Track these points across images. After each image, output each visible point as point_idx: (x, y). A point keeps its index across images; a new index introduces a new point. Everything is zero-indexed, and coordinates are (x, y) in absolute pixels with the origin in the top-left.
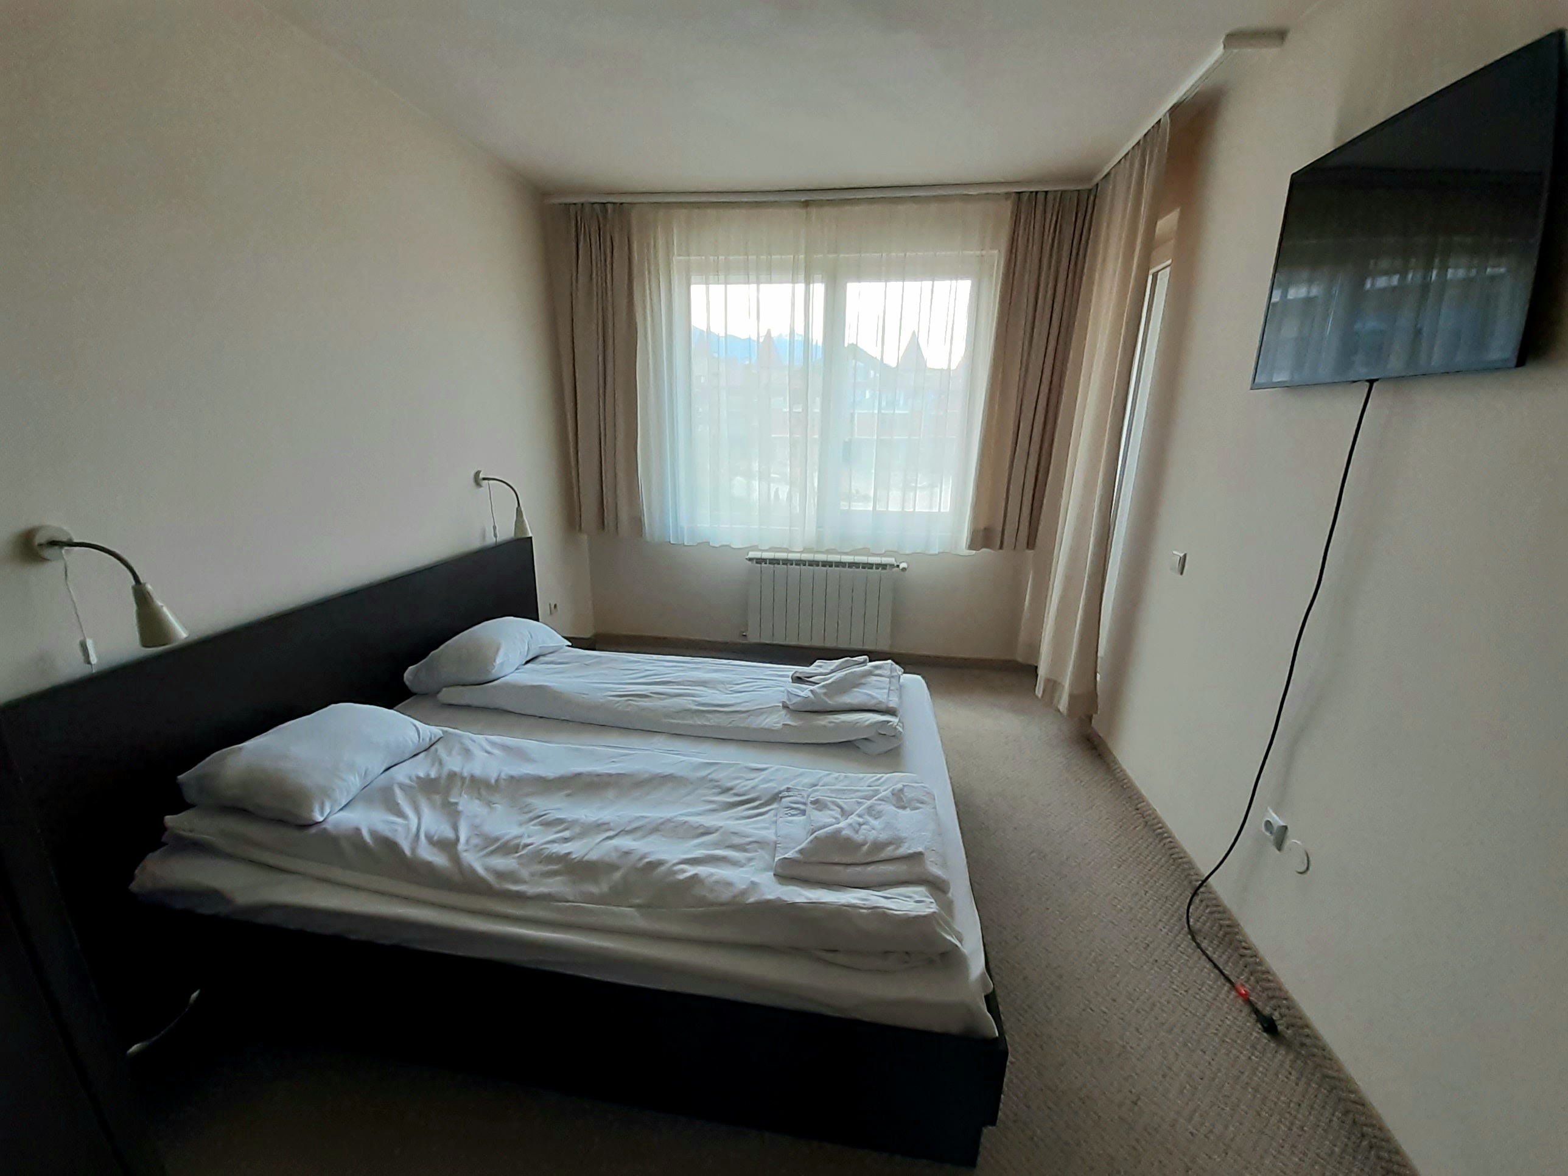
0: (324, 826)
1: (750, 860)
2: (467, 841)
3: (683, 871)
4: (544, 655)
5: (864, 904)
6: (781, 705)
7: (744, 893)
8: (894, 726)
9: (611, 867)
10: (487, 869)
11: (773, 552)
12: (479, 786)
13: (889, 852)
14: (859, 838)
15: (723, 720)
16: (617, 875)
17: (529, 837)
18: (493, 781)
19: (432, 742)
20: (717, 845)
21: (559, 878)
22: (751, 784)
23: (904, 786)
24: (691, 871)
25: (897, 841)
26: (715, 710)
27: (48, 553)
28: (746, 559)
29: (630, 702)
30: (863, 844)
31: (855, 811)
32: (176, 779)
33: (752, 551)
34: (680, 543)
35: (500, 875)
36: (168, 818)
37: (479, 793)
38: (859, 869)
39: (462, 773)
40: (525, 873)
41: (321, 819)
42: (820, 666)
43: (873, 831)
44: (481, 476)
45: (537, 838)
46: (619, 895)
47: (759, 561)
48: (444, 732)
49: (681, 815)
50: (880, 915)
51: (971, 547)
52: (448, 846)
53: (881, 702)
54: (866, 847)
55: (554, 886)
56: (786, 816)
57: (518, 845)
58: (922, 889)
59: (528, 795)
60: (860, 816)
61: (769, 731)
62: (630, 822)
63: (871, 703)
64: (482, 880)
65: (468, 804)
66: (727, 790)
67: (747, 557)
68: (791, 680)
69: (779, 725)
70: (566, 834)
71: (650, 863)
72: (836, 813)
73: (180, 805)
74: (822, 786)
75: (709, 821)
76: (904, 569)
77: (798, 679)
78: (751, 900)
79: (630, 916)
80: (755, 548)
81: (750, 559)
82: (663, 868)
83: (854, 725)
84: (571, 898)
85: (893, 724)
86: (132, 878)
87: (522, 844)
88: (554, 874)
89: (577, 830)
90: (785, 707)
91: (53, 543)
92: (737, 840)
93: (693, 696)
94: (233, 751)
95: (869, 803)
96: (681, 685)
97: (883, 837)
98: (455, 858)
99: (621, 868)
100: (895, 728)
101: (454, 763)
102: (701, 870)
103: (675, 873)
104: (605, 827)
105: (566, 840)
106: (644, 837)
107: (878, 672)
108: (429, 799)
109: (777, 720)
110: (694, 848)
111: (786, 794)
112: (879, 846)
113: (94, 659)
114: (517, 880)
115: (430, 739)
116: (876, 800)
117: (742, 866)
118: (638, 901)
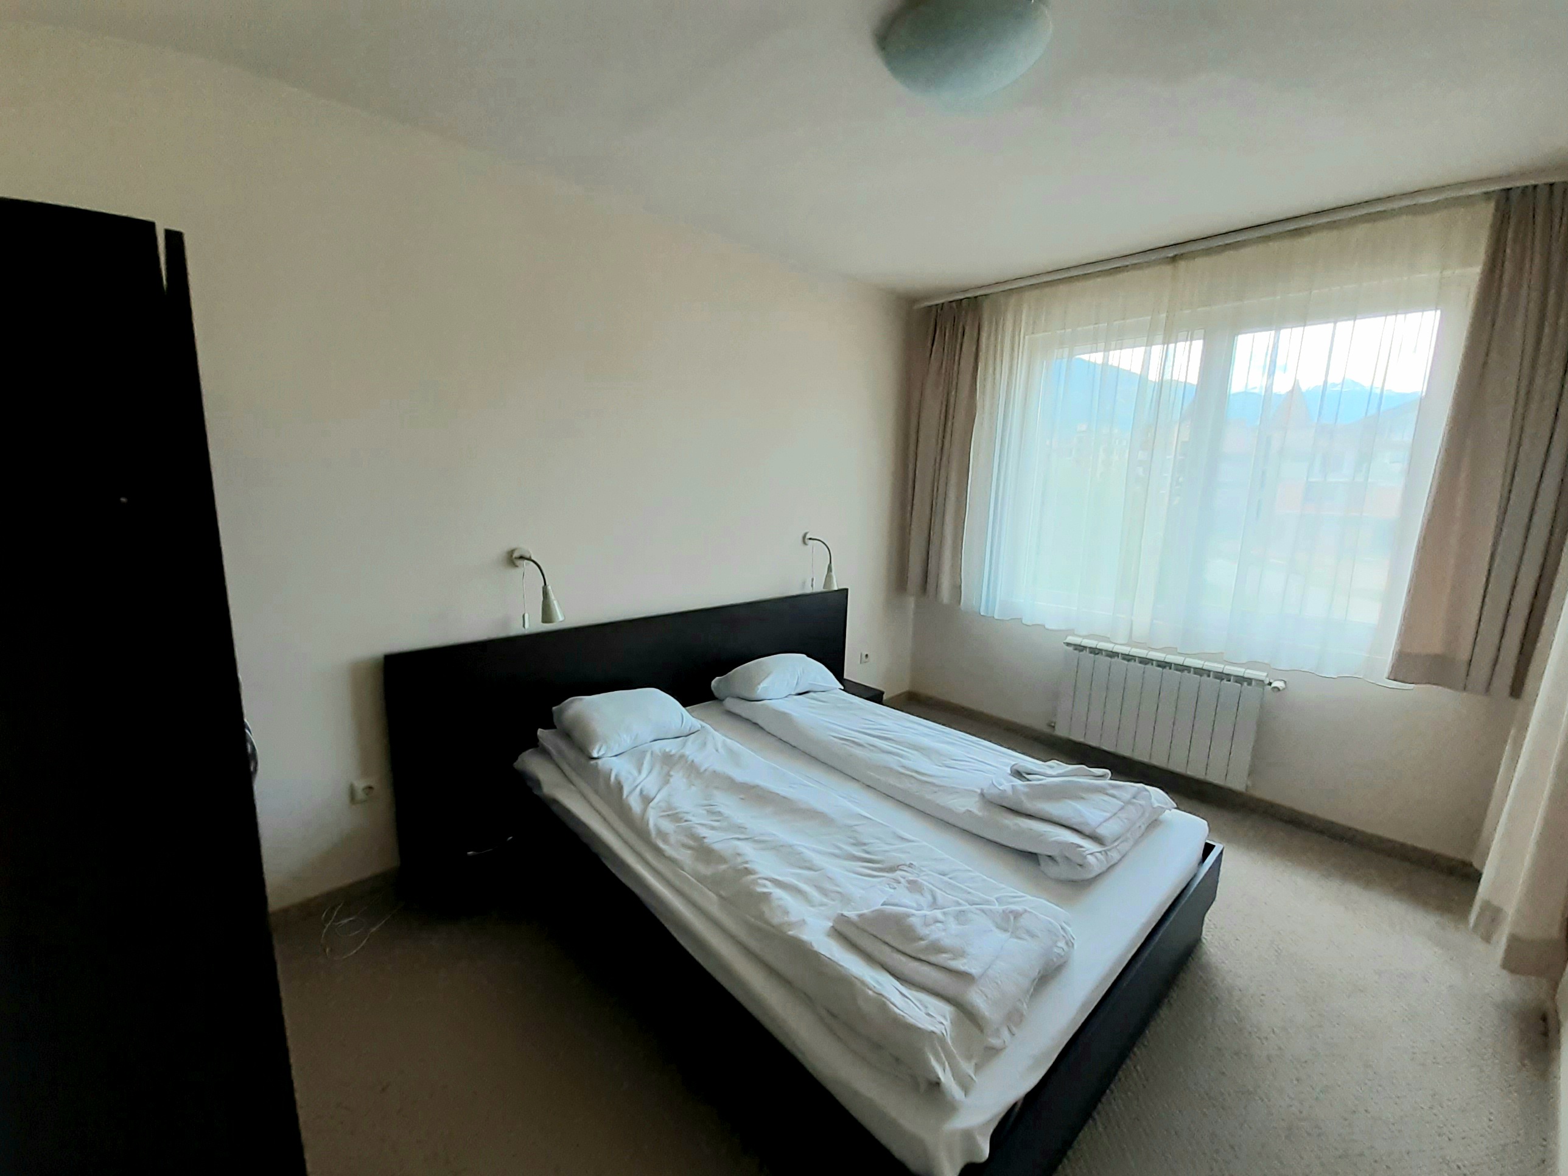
0: (600, 762)
1: (822, 905)
2: (659, 802)
3: (765, 886)
4: (815, 692)
5: (874, 987)
6: (979, 791)
7: (791, 925)
8: (1085, 854)
9: (722, 859)
10: (655, 825)
11: (1096, 640)
12: (693, 770)
13: (941, 959)
14: (923, 931)
15: (913, 787)
16: (723, 867)
17: (693, 816)
18: (702, 769)
19: (691, 732)
20: (808, 881)
21: (689, 852)
22: (887, 848)
23: (1026, 911)
24: (770, 888)
25: (959, 954)
26: (913, 776)
27: (519, 562)
28: (1064, 643)
29: (846, 746)
30: (921, 939)
31: (944, 908)
32: (551, 708)
33: (1071, 635)
34: (989, 615)
35: (661, 833)
36: (540, 730)
37: (690, 775)
38: (904, 959)
39: (688, 757)
40: (672, 839)
41: (595, 755)
42: (1051, 767)
43: (946, 932)
44: (808, 536)
45: (698, 819)
46: (715, 883)
47: (1080, 648)
48: (702, 727)
49: (805, 847)
50: (881, 1004)
51: (1394, 676)
52: (647, 800)
53: (1088, 824)
54: (923, 943)
55: (684, 856)
56: (887, 886)
57: (681, 818)
58: (947, 1009)
59: (717, 788)
60: (945, 914)
61: (950, 811)
62: (762, 834)
63: (1074, 821)
64: (648, 833)
65: (678, 778)
66: (859, 844)
67: (1065, 641)
68: (1009, 772)
69: (963, 809)
70: (716, 824)
71: (746, 868)
72: (925, 900)
73: (549, 724)
74: (950, 878)
75: (818, 860)
76: (1277, 689)
77: (1018, 774)
78: (790, 933)
79: (711, 902)
80: (1071, 632)
81: (1068, 644)
82: (752, 877)
83: (1039, 837)
84: (687, 869)
85: (1084, 851)
86: (516, 759)
87: (685, 819)
88: (690, 848)
89: (725, 824)
90: (982, 795)
91: (522, 558)
92: (828, 886)
93: (901, 756)
94: (581, 699)
95: (967, 907)
96: (899, 745)
97: (947, 941)
98: (644, 811)
99: (727, 862)
100: (1085, 857)
101: (690, 749)
102: (777, 892)
103: (758, 884)
104: (743, 830)
105: (713, 828)
106: (763, 849)
107: (1111, 791)
108: (662, 768)
109: (966, 805)
110: (787, 874)
111: (905, 868)
112: (937, 948)
113: (527, 626)
114: (665, 840)
115: (690, 729)
116: (977, 909)
117: (813, 906)
118: (723, 893)
